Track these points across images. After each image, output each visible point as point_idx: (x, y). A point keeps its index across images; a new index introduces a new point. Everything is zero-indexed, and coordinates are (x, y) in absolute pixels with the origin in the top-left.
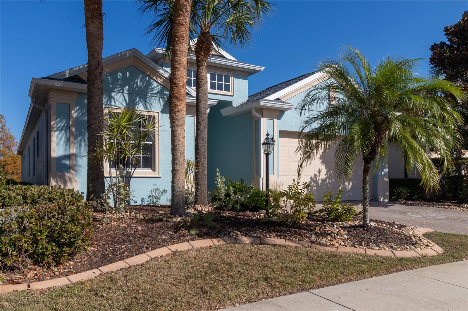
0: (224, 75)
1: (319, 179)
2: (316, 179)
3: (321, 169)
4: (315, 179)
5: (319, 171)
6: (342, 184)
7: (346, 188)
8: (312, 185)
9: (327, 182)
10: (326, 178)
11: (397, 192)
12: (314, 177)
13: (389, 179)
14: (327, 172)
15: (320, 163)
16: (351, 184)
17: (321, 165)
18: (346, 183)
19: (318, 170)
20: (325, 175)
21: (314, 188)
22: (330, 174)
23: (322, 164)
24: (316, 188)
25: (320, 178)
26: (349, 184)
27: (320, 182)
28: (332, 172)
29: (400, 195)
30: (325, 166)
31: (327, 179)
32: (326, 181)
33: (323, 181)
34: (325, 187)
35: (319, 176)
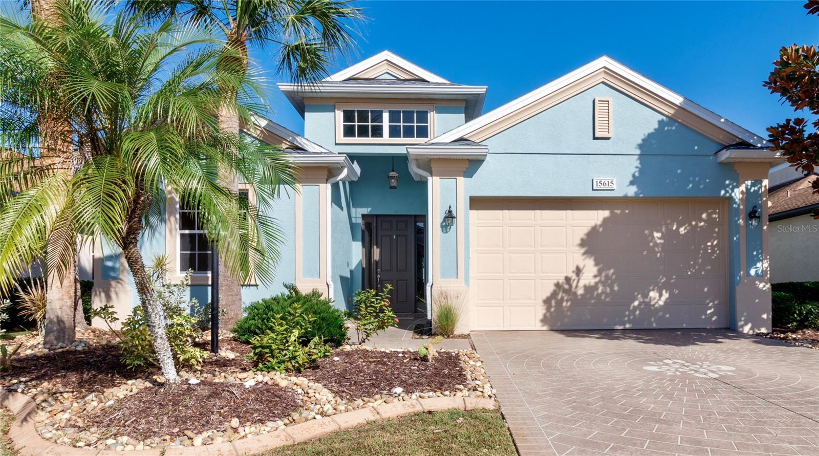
0: (415, 110)
1: (577, 287)
2: (571, 286)
3: (581, 267)
4: (566, 287)
5: (578, 271)
6: (640, 296)
7: (653, 303)
8: (559, 297)
9: (600, 291)
10: (597, 284)
11: (800, 314)
12: (564, 281)
13: (772, 285)
14: (600, 272)
15: (580, 254)
16: (666, 295)
17: (584, 259)
18: (653, 294)
19: (574, 269)
20: (595, 276)
21: (564, 304)
22: (607, 276)
23: (585, 256)
24: (569, 304)
25: (581, 284)
26: (661, 295)
27: (580, 291)
28: (612, 271)
29: (806, 318)
30: (595, 260)
31: (599, 285)
32: (597, 289)
33: (588, 289)
34: (593, 301)
35: (578, 281)
